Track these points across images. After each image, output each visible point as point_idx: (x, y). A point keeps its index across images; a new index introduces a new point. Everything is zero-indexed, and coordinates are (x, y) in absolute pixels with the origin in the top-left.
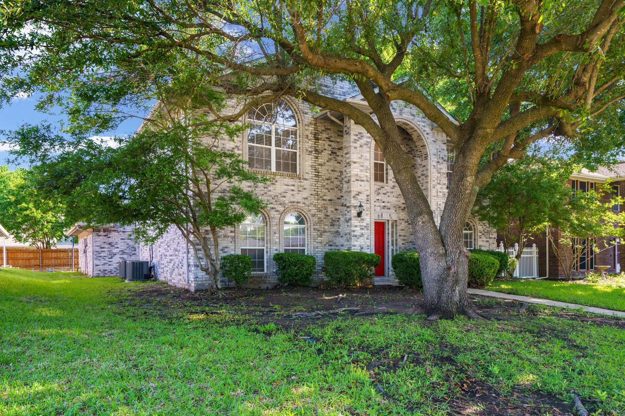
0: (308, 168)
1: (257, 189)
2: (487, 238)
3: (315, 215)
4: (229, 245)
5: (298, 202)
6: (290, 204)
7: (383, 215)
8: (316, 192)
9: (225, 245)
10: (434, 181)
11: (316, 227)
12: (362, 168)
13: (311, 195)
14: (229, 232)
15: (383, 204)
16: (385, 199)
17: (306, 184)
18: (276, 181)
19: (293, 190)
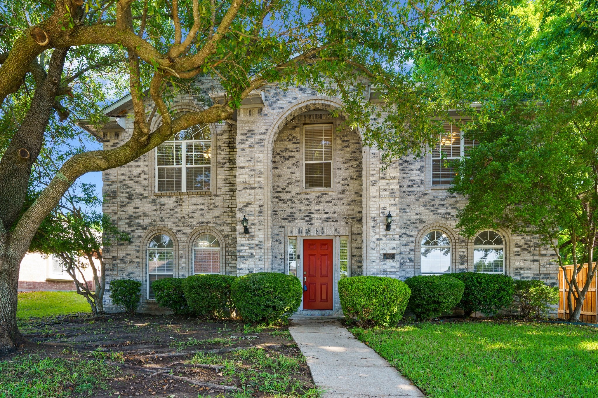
0: (221, 183)
1: (162, 212)
2: (534, 255)
3: (228, 235)
4: (134, 270)
5: (208, 223)
6: (198, 225)
7: (325, 230)
8: (230, 209)
9: (131, 270)
10: (373, 175)
11: (230, 249)
12: (252, 173)
13: (224, 212)
14: (135, 257)
15: (327, 216)
16: (330, 208)
17: (218, 201)
18: (183, 202)
19: (202, 210)
